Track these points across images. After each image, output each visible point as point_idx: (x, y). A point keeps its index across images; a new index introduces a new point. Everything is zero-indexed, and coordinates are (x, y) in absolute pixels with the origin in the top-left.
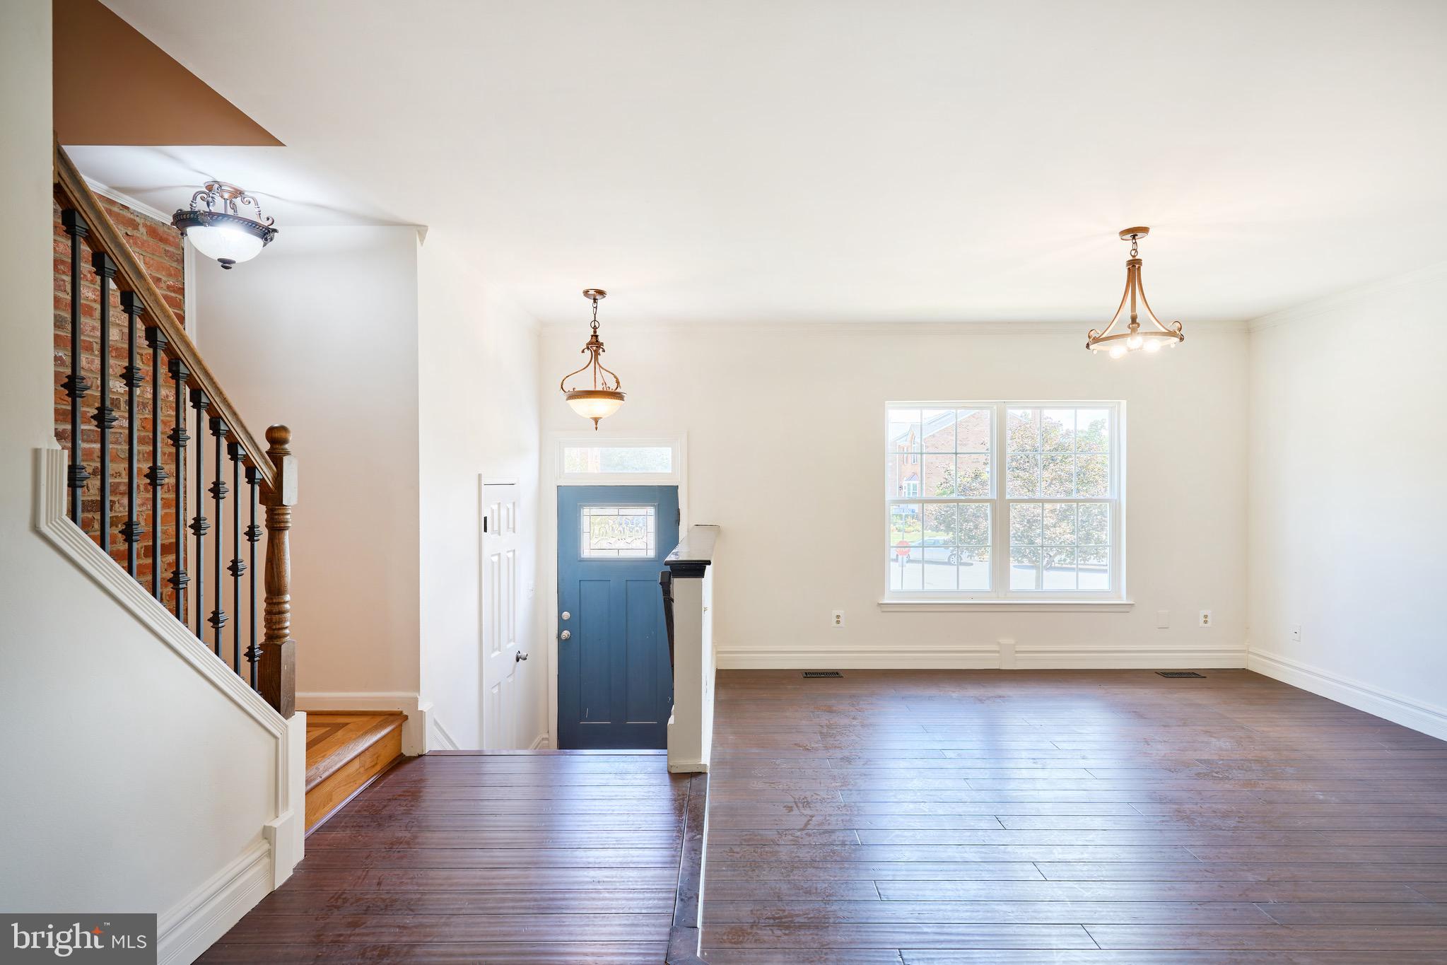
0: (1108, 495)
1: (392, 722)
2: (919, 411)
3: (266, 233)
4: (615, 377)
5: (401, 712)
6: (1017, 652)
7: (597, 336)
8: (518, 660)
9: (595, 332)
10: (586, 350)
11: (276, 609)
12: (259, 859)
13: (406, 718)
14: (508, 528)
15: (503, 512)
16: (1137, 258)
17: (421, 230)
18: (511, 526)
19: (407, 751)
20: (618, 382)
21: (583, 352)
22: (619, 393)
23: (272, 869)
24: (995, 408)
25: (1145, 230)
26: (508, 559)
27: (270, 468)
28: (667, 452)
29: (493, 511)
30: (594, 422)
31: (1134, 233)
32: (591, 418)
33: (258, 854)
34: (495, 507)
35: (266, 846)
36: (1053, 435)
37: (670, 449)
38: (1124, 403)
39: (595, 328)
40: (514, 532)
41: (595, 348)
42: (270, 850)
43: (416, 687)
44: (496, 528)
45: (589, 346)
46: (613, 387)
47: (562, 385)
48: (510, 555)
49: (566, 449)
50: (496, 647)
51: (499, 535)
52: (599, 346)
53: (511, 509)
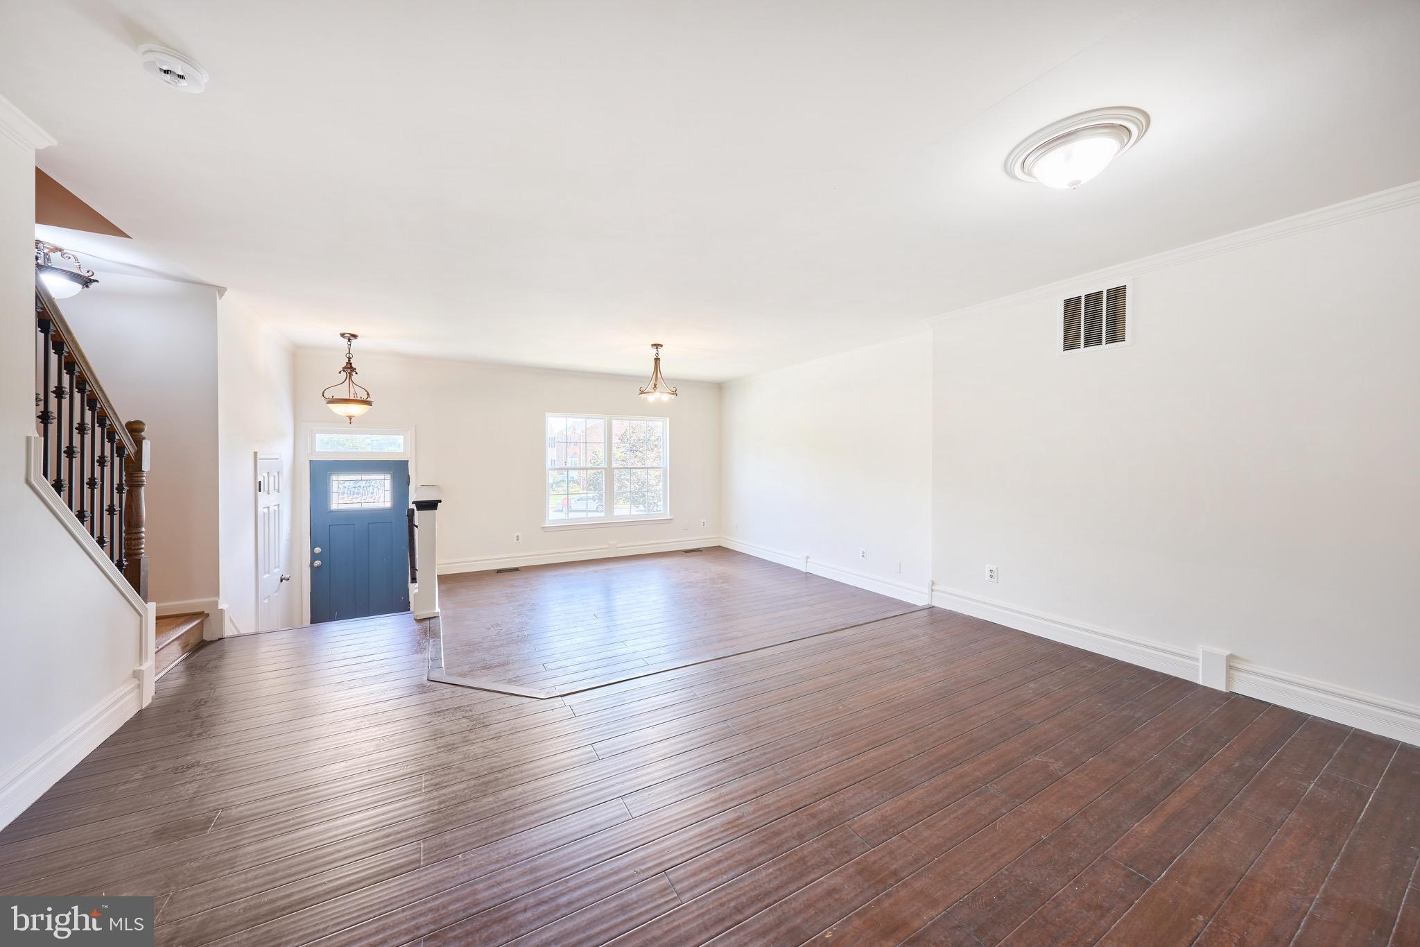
0: (662, 466)
1: (197, 618)
2: (565, 419)
3: (87, 282)
4: (366, 390)
5: (203, 612)
6: (618, 548)
7: (351, 364)
8: (281, 581)
9: (349, 361)
10: (342, 372)
11: (134, 536)
12: (133, 689)
13: (208, 615)
14: (275, 489)
15: (271, 479)
16: (658, 356)
17: (221, 291)
18: (277, 488)
19: (207, 637)
20: (368, 394)
21: (340, 373)
22: (369, 401)
23: (140, 697)
24: (606, 419)
25: (661, 346)
26: (275, 510)
27: (133, 447)
28: (400, 439)
29: (264, 477)
30: (348, 419)
31: (657, 346)
32: (347, 416)
33: (131, 686)
34: (266, 475)
35: (137, 682)
36: (655, 431)
37: (402, 437)
38: (668, 419)
39: (349, 358)
40: (279, 492)
41: (349, 371)
42: (139, 684)
43: (216, 593)
44: (266, 489)
45: (344, 369)
46: (364, 397)
47: (323, 393)
48: (276, 508)
49: (317, 435)
50: (267, 570)
51: (268, 493)
52: (353, 369)
53: (277, 475)
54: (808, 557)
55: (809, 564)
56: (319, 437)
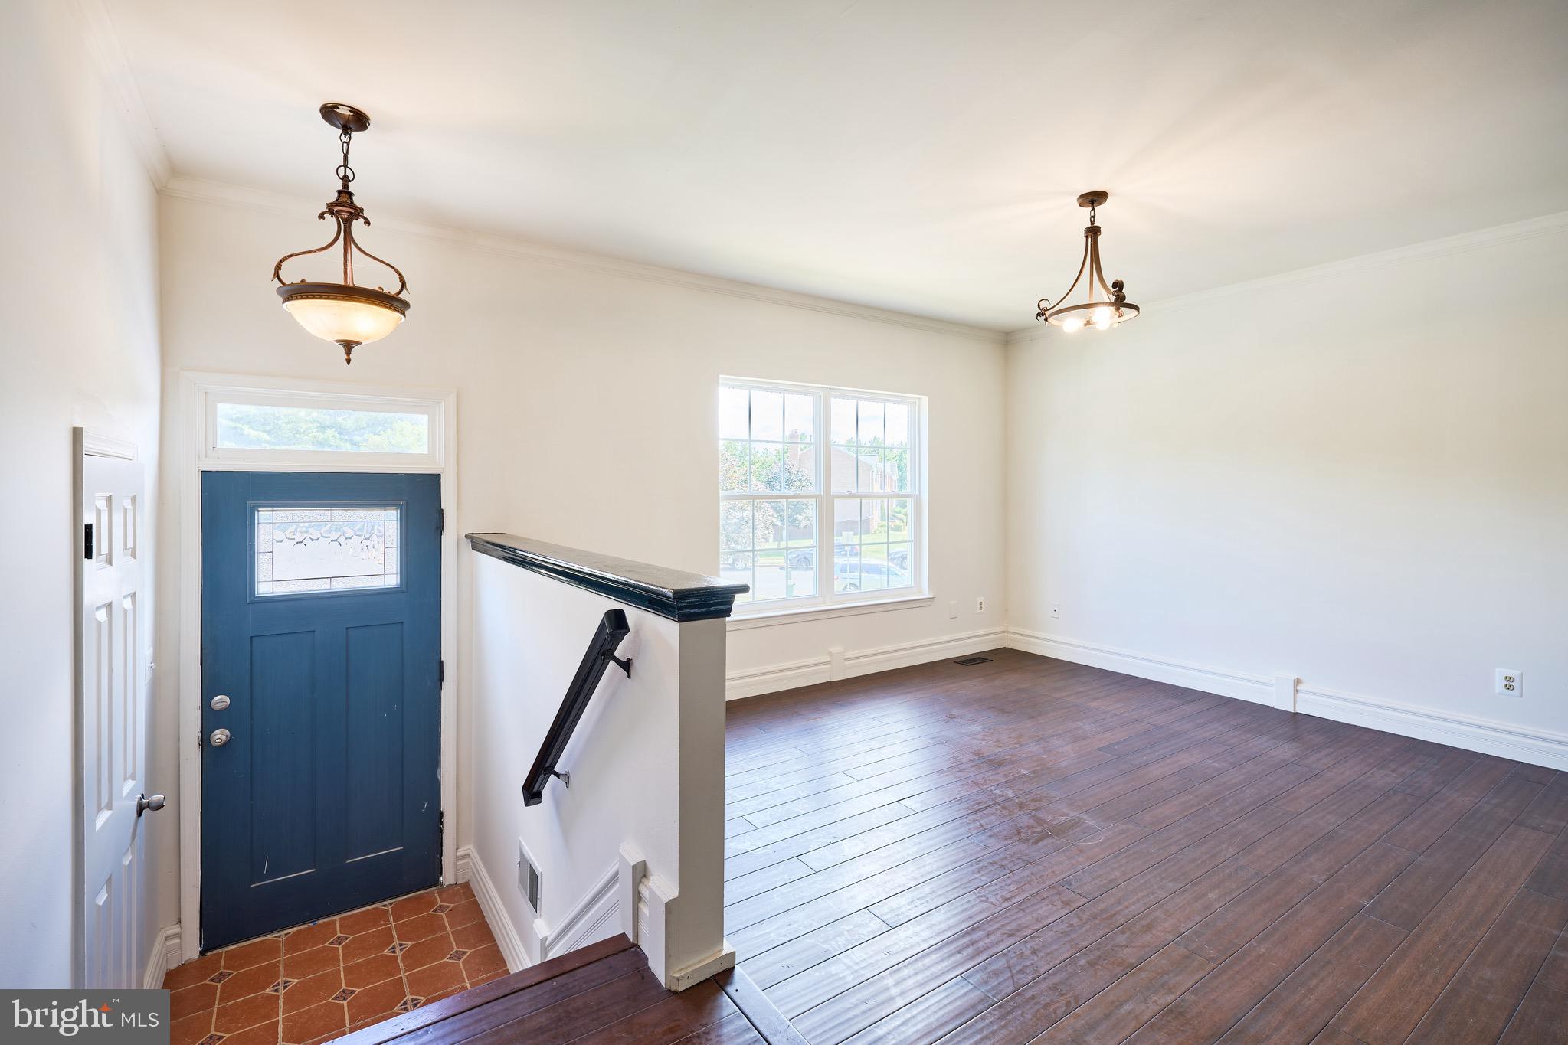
4: (397, 271)
6: (846, 660)
7: (350, 195)
8: (140, 813)
9: (346, 186)
10: (327, 216)
14: (125, 548)
15: (117, 517)
16: (1095, 225)
18: (130, 545)
20: (401, 281)
21: (319, 217)
22: (403, 301)
24: (821, 393)
26: (125, 611)
28: (423, 424)
29: (99, 512)
30: (343, 349)
31: (1094, 199)
32: (338, 341)
34: (101, 504)
37: (425, 418)
38: (925, 399)
39: (346, 180)
40: (134, 555)
41: (345, 215)
44: (105, 549)
45: (331, 209)
46: (391, 287)
47: (278, 268)
48: (127, 604)
49: (219, 406)
50: (105, 801)
51: (110, 562)
52: (357, 213)
53: (129, 507)
54: (1298, 681)
55: (1299, 695)
56: (225, 411)
